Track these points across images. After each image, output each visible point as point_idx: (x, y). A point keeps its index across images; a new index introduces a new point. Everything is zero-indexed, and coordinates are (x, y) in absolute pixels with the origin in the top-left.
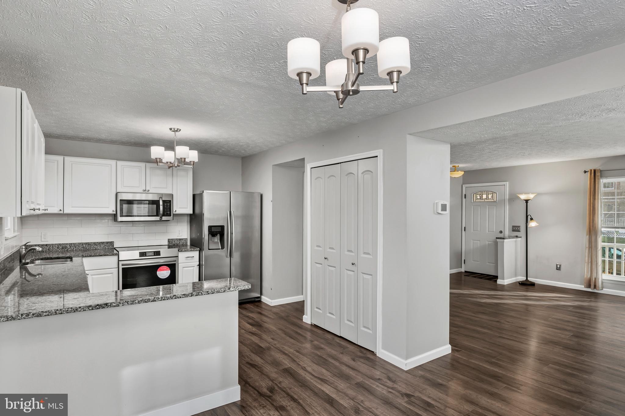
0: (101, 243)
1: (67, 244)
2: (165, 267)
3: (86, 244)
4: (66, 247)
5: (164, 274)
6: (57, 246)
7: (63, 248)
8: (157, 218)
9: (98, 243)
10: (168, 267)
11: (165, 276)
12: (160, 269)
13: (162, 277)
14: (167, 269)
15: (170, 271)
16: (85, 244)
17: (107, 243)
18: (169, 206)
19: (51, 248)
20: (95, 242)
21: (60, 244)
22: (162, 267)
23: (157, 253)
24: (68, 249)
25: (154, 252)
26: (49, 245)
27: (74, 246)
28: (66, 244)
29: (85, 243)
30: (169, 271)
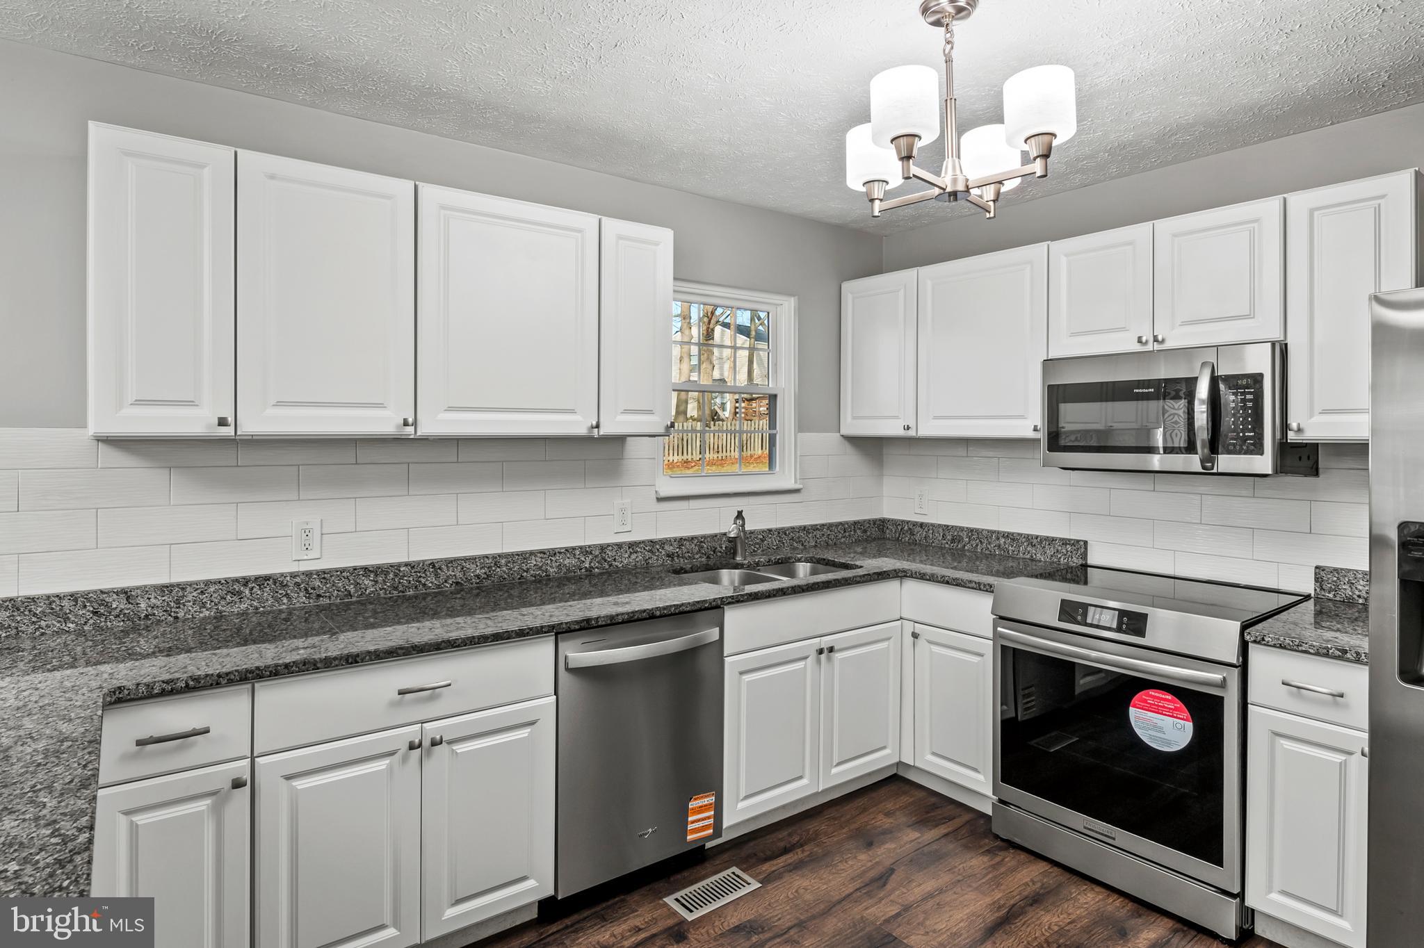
0: (1047, 538)
1: (962, 529)
2: (1169, 697)
3: (1007, 535)
4: (960, 540)
5: (1161, 730)
6: (941, 530)
7: (953, 541)
8: (1193, 462)
9: (1037, 537)
10: (1179, 704)
11: (1169, 743)
12: (1145, 701)
13: (1151, 737)
14: (1176, 709)
15: (1191, 724)
16: (1003, 536)
17: (1065, 542)
18: (1250, 404)
19: (931, 536)
20: (1028, 535)
21: (948, 526)
22: (1152, 693)
23: (1134, 623)
24: (965, 546)
25: (1122, 613)
26: (927, 525)
27: (978, 538)
28: (960, 527)
29: (1005, 532)
30: (1189, 726)
